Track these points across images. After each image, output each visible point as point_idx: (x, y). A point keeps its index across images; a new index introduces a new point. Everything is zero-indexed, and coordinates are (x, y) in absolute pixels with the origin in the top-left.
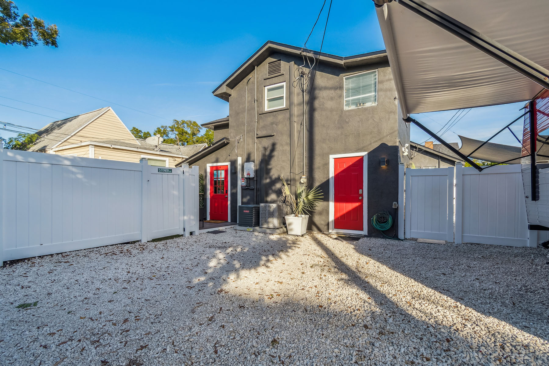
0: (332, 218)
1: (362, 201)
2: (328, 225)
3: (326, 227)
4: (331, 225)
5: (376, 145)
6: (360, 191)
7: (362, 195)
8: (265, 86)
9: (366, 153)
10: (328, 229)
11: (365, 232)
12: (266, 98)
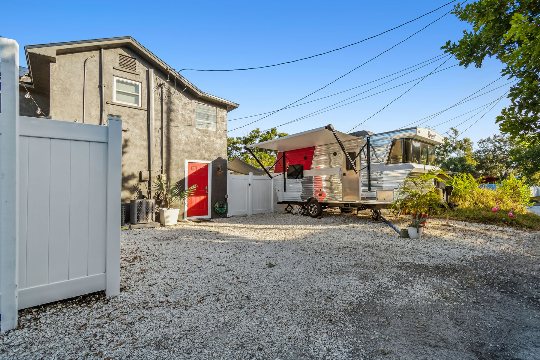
0: (186, 209)
1: (207, 195)
2: (183, 214)
3: (182, 216)
4: (186, 215)
5: (215, 158)
6: (206, 187)
7: (207, 190)
8: (113, 76)
9: (211, 162)
10: (183, 218)
11: (209, 216)
12: (115, 90)
